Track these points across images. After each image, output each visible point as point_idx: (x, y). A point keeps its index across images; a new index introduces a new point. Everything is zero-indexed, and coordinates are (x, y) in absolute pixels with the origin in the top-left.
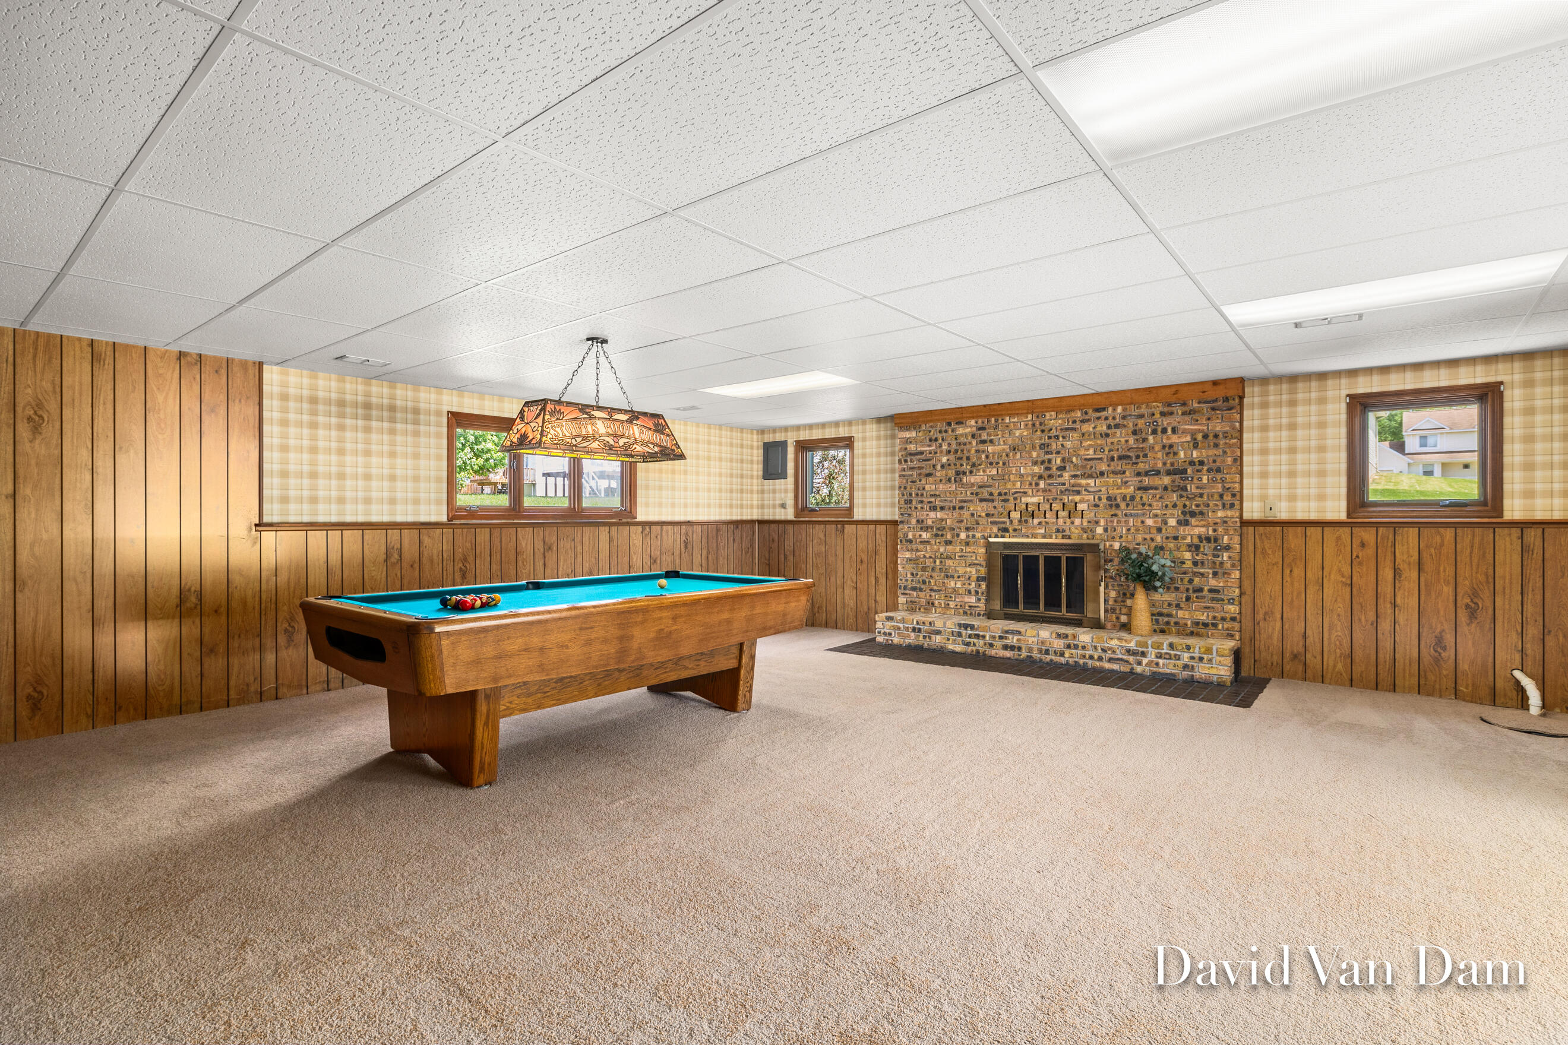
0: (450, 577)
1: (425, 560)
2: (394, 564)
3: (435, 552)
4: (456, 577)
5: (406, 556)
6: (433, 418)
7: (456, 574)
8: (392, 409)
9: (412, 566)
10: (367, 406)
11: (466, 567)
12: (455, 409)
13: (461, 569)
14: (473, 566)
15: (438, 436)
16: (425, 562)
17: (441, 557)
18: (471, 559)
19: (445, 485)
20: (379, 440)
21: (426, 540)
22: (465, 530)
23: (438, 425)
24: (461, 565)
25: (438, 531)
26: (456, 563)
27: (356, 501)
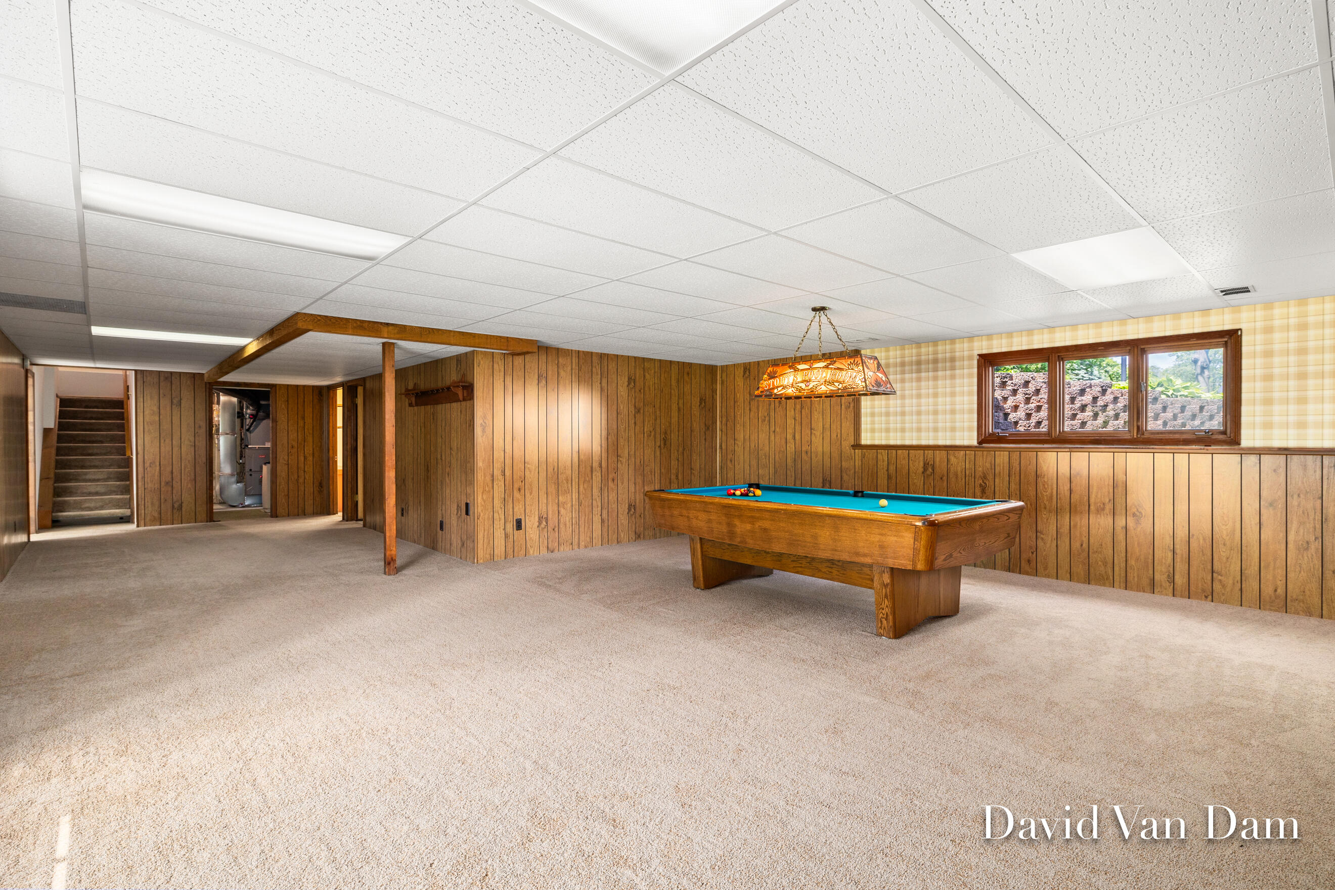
0: (971, 491)
1: (951, 475)
2: (928, 476)
3: (959, 469)
4: (976, 491)
5: (937, 470)
6: (966, 363)
7: (976, 488)
8: (936, 361)
9: (941, 478)
10: (919, 363)
11: (985, 483)
12: (985, 352)
13: (981, 485)
14: (992, 483)
15: (970, 376)
16: (951, 477)
17: (964, 473)
18: (990, 477)
19: (976, 416)
20: (927, 386)
21: (953, 460)
22: (985, 453)
23: (970, 367)
24: (981, 481)
25: (962, 453)
26: (976, 480)
27: (911, 430)
